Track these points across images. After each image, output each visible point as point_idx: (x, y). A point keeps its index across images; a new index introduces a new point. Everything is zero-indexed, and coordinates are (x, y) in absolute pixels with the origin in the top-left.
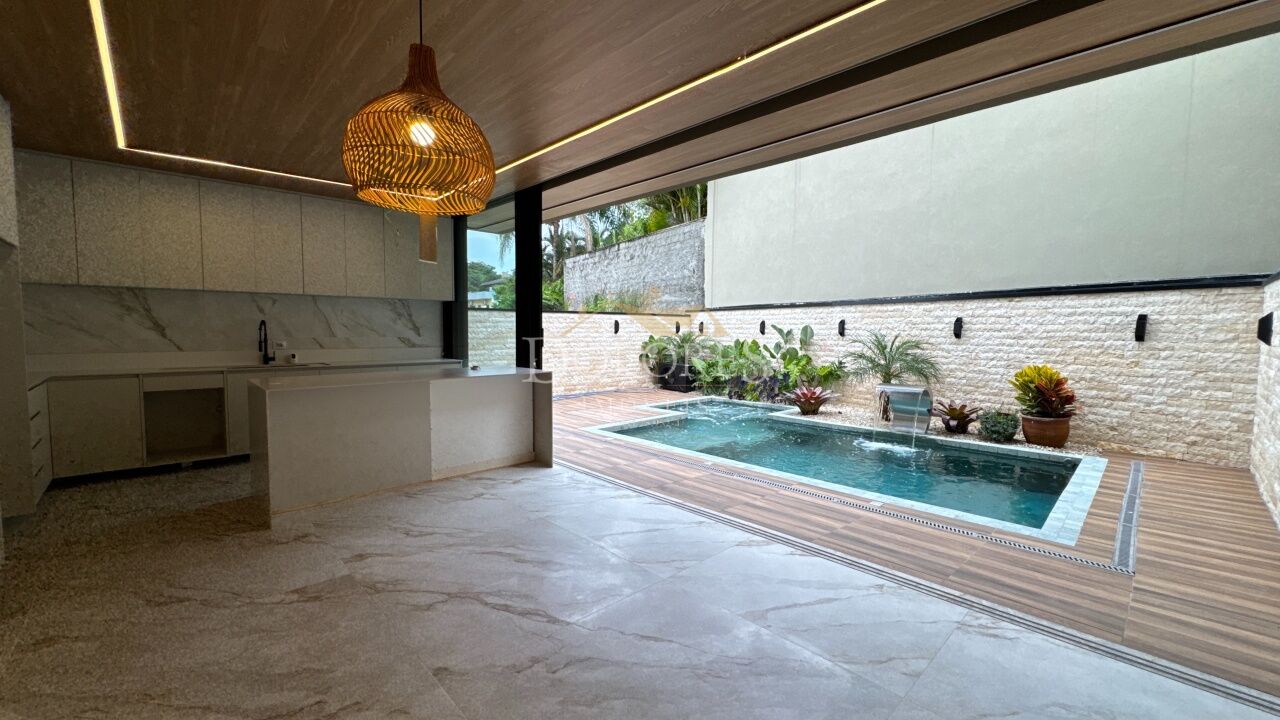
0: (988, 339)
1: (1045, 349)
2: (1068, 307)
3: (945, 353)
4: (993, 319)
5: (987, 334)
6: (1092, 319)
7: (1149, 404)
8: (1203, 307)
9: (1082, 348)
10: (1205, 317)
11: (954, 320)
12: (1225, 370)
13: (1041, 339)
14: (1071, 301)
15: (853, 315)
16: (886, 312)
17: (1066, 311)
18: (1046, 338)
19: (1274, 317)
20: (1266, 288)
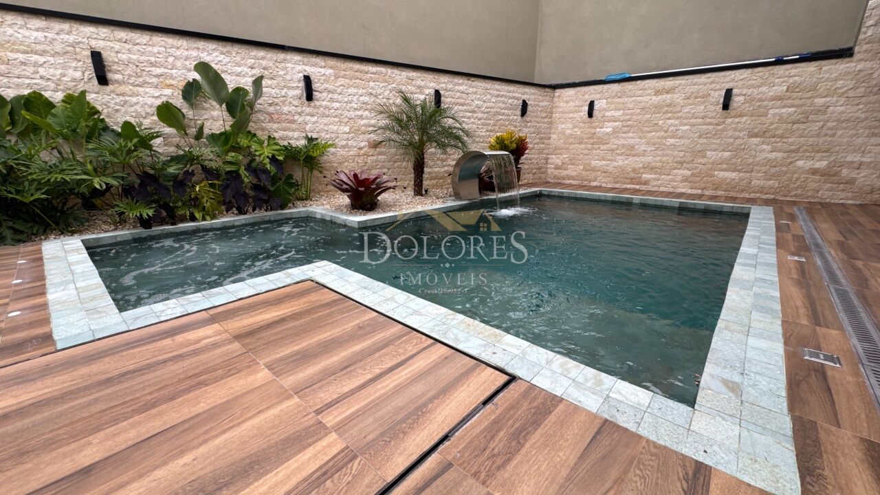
0: (456, 112)
1: (486, 121)
2: (497, 90)
4: (458, 94)
5: (455, 107)
6: (506, 100)
9: (502, 121)
11: (434, 90)
12: (544, 133)
13: (484, 113)
14: (497, 86)
15: (322, 71)
16: (367, 73)
17: (496, 93)
18: (487, 113)
19: (596, 103)
20: (557, 90)
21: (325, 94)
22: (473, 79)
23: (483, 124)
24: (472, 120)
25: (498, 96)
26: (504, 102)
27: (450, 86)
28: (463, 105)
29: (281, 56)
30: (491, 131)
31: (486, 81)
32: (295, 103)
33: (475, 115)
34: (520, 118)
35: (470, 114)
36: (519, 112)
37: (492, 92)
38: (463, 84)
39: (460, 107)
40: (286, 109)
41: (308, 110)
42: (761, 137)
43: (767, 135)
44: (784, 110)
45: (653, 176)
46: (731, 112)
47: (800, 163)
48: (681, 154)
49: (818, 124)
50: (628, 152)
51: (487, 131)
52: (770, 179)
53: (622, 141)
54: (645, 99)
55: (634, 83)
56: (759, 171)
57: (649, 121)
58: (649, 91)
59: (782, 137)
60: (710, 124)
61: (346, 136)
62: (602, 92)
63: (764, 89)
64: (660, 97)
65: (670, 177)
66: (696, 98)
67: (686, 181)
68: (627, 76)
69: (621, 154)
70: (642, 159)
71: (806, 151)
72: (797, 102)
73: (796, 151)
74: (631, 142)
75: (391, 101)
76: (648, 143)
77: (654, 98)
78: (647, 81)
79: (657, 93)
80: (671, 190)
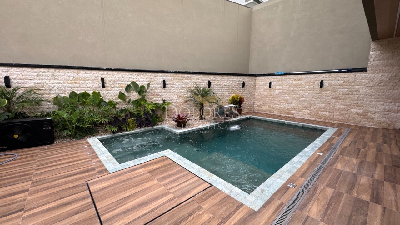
5: (216, 86)
8: (250, 80)
9: (234, 90)
11: (208, 81)
14: (233, 77)
15: (169, 78)
16: (184, 77)
17: (232, 80)
18: (228, 87)
19: (272, 82)
20: (257, 77)
21: (170, 85)
22: (223, 75)
23: (227, 91)
24: (223, 90)
25: (233, 81)
26: (235, 83)
27: (214, 79)
28: (219, 85)
29: (156, 74)
30: (230, 94)
31: (228, 76)
32: (160, 89)
33: (224, 88)
34: (242, 88)
35: (222, 88)
36: (241, 86)
37: (230, 80)
38: (219, 78)
39: (218, 86)
40: (156, 91)
41: (164, 91)
42: (336, 99)
43: (338, 98)
44: (344, 90)
45: (296, 112)
46: (324, 89)
47: (352, 110)
48: (306, 104)
49: (357, 95)
50: (285, 102)
51: (229, 94)
52: (341, 116)
53: (283, 98)
54: (291, 82)
55: (286, 76)
56: (336, 112)
57: (292, 90)
58: (292, 80)
59: (344, 99)
60: (315, 93)
61: (176, 99)
62: (274, 79)
63: (335, 81)
64: (296, 82)
65: (302, 113)
66: (310, 83)
67: (308, 114)
68: (284, 73)
69: (283, 103)
70: (291, 105)
71: (353, 106)
72: (348, 87)
73: (350, 105)
74: (286, 98)
75: (192, 86)
76: (293, 99)
77: (294, 82)
78: (291, 76)
79: (295, 80)
80: (303, 118)
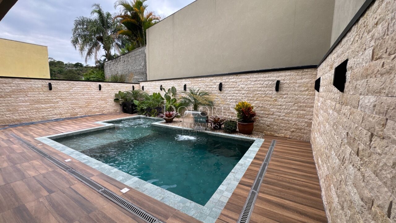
0: (230, 91)
1: (248, 95)
2: (255, 78)
3: (216, 97)
4: (231, 83)
5: (230, 89)
6: (262, 83)
7: (279, 116)
8: (298, 77)
9: (259, 94)
10: (298, 81)
11: (219, 83)
12: (304, 103)
13: (246, 91)
14: (255, 75)
19: (321, 79)
20: (318, 69)
22: (239, 75)
23: (245, 97)
24: (239, 95)
25: (256, 81)
26: (260, 84)
27: (227, 80)
35: (237, 92)
39: (232, 89)
